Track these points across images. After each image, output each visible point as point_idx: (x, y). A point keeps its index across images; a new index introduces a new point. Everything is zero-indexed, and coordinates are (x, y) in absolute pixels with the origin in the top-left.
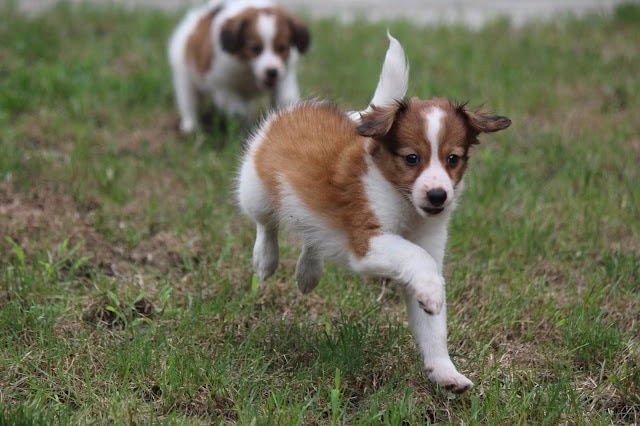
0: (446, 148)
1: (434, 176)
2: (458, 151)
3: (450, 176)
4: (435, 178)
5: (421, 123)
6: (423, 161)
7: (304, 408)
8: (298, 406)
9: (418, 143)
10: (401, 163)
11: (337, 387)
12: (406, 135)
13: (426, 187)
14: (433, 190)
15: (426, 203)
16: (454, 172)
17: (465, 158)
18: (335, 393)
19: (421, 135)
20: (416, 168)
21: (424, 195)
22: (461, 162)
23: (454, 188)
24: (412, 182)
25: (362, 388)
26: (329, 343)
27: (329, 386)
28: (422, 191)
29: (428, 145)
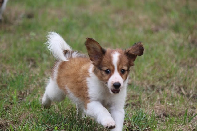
0: (120, 67)
1: (116, 77)
2: (125, 68)
3: (122, 78)
4: (116, 78)
5: (111, 58)
6: (111, 72)
7: (4, 102)
8: (2, 101)
9: (109, 66)
10: (104, 73)
11: (15, 95)
12: (105, 63)
13: (113, 82)
14: (115, 83)
15: (113, 88)
16: (124, 76)
17: (128, 70)
18: (15, 97)
19: (110, 63)
20: (109, 75)
21: (112, 85)
22: (126, 72)
23: (124, 82)
24: (108, 80)
25: (23, 95)
26: (13, 81)
27: (13, 95)
28: (111, 83)
29: (113, 66)
